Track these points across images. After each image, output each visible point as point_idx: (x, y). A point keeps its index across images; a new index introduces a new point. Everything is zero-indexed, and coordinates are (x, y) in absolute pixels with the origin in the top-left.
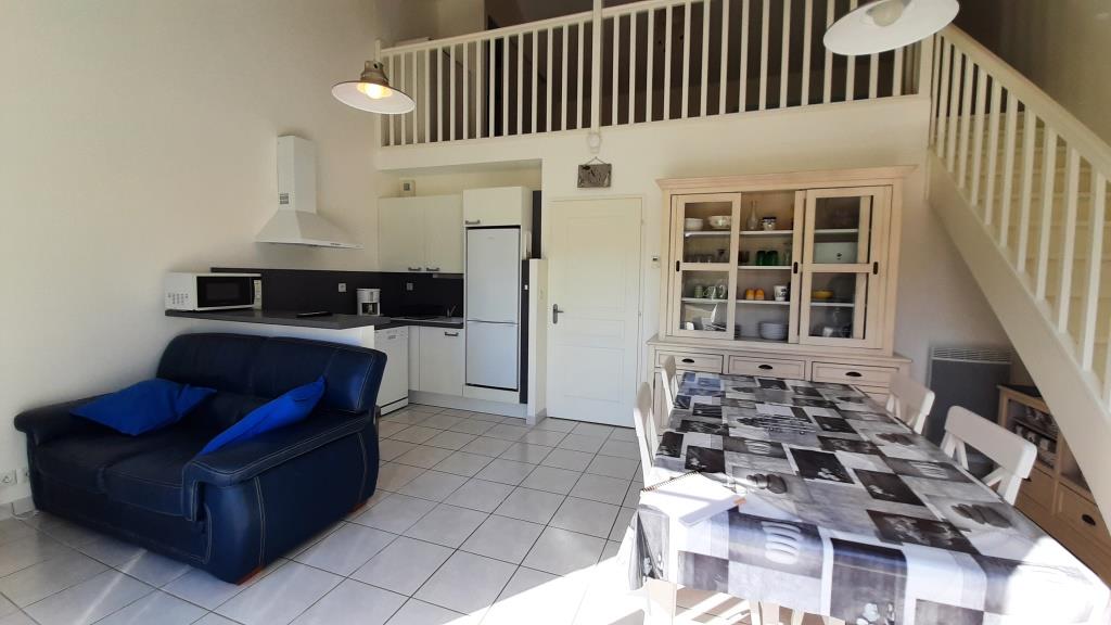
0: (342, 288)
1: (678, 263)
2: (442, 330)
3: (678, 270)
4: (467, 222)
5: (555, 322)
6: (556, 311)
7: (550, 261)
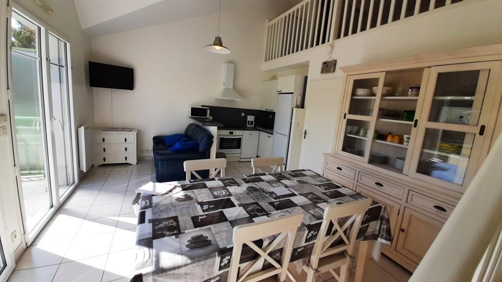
0: (243, 114)
1: (345, 114)
2: (267, 134)
3: (345, 118)
4: (278, 91)
5: (305, 138)
6: (305, 133)
7: (307, 109)
